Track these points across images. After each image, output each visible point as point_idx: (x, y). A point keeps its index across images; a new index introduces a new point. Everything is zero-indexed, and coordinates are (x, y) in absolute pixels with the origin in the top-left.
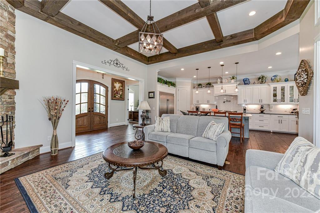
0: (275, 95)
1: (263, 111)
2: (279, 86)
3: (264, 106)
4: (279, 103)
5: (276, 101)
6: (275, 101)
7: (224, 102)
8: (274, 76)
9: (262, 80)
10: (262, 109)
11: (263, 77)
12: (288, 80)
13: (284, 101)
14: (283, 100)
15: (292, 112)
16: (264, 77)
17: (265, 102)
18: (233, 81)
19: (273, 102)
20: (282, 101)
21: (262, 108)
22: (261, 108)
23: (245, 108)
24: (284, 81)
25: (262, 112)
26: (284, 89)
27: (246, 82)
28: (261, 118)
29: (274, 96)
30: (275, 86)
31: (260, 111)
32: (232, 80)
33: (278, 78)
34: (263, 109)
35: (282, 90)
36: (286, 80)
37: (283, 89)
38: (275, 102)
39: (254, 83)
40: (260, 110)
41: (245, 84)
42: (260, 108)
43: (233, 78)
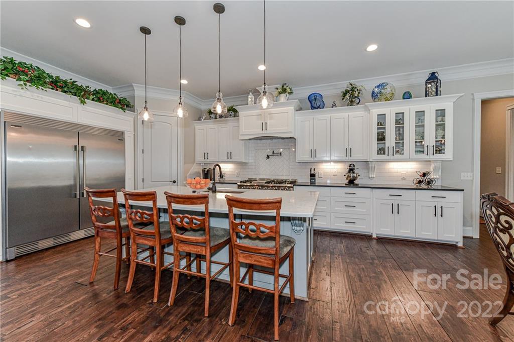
0: (381, 138)
1: (355, 179)
2: (390, 110)
3: (355, 168)
4: (391, 157)
5: (384, 153)
6: (381, 151)
7: (268, 157)
8: (378, 86)
9: (351, 96)
10: (352, 175)
11: (353, 90)
12: (410, 97)
13: (402, 153)
14: (399, 148)
15: (420, 182)
16: (356, 90)
17: (357, 156)
18: (283, 98)
19: (378, 154)
20: (397, 152)
21: (351, 170)
22: (349, 172)
23: (312, 172)
24: (402, 97)
25: (351, 183)
26: (403, 119)
27: (315, 103)
28: (350, 199)
29: (378, 140)
30: (381, 111)
31: (347, 179)
32: (283, 95)
33: (388, 90)
34: (353, 173)
35: (397, 122)
36: (407, 96)
37: (400, 121)
38: (381, 154)
39: (334, 105)
40: (348, 177)
41: (313, 108)
42: (348, 170)
43: (284, 91)
